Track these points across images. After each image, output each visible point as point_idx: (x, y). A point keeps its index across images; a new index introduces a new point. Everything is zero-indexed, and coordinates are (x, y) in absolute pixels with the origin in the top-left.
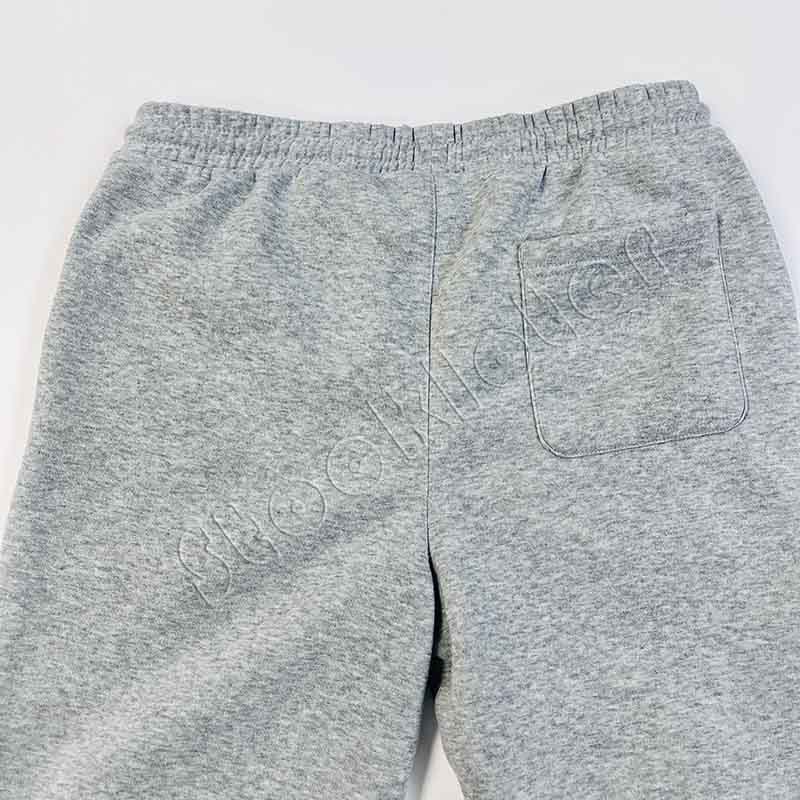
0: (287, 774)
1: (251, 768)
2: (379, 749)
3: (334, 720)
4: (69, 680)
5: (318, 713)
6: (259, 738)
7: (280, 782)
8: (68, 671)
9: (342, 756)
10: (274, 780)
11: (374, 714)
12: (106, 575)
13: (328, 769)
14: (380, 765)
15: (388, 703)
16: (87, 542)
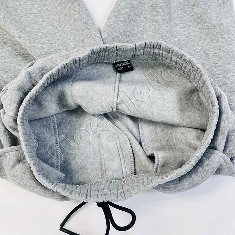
0: (149, 18)
1: (160, 18)
2: (121, 24)
3: (135, 33)
4: (222, 42)
5: (140, 36)
6: (158, 27)
7: (151, 15)
8: (224, 45)
9: (133, 22)
10: (153, 15)
11: (124, 35)
12: (217, 76)
13: (137, 19)
14: (121, 20)
15: (119, 39)
16: (227, 85)
